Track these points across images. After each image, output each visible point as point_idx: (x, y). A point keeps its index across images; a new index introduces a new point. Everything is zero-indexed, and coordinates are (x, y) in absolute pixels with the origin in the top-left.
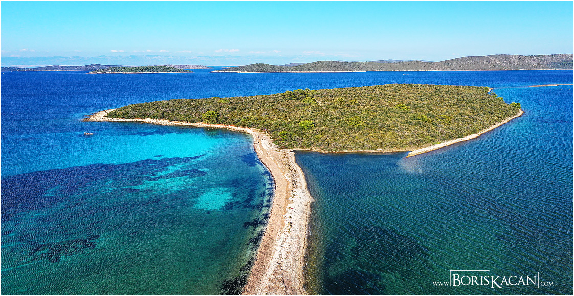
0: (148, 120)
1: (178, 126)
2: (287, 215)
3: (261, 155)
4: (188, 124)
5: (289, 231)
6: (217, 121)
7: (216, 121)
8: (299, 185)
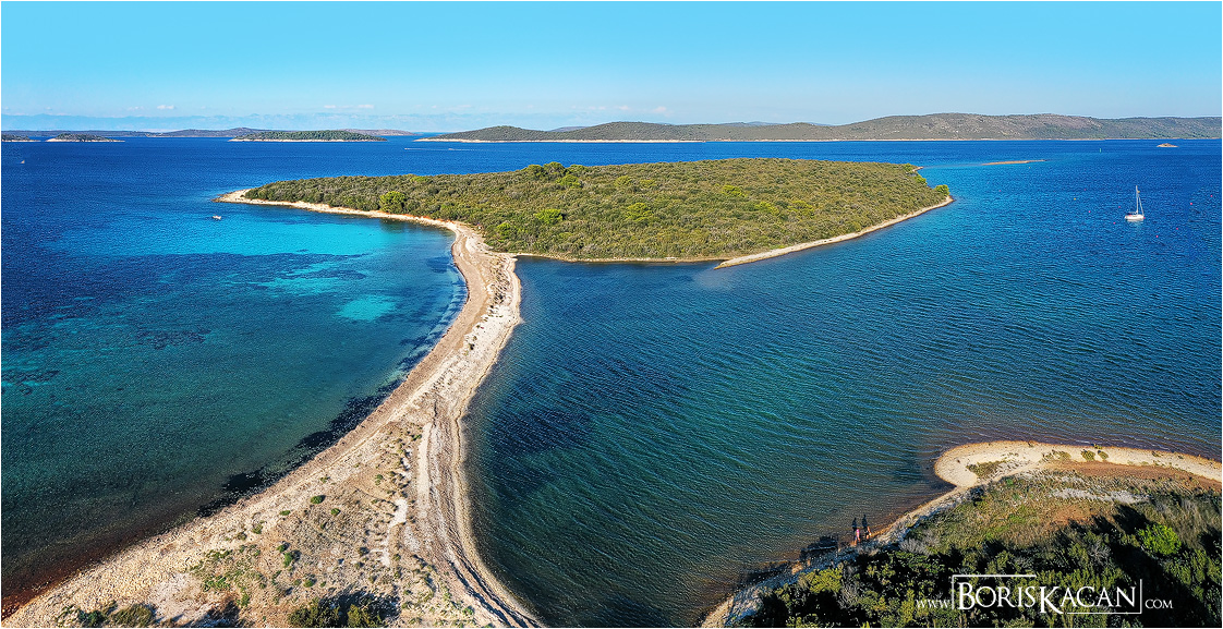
0: (300, 204)
1: (342, 214)
2: (471, 335)
3: (459, 260)
4: (356, 212)
5: (466, 354)
6: (403, 208)
7: (400, 208)
8: (506, 301)
